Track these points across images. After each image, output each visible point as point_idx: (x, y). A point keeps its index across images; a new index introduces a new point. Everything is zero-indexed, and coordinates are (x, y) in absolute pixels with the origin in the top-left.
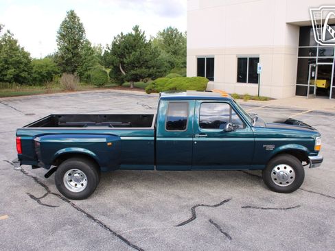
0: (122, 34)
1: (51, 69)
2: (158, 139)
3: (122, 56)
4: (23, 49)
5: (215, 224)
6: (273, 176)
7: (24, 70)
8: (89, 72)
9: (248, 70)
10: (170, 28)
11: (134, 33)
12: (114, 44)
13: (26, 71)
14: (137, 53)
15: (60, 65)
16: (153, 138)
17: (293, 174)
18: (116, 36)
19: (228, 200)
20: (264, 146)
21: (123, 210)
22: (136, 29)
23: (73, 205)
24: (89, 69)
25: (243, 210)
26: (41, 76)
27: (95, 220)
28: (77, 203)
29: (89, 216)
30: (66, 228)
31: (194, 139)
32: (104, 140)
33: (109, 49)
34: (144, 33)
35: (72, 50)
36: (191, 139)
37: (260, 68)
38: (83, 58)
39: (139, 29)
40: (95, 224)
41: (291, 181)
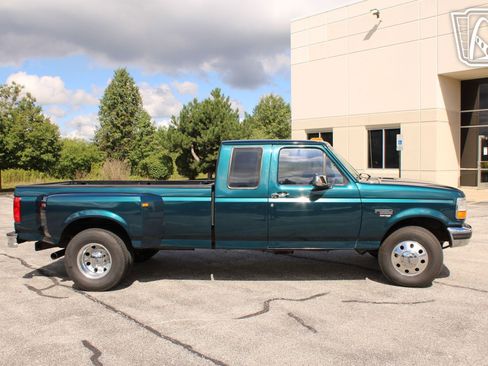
0: (195, 101)
1: (90, 155)
2: (217, 200)
3: (195, 133)
4: (48, 120)
5: (296, 318)
6: (394, 261)
7: (47, 151)
8: (146, 160)
9: (384, 146)
10: (271, 97)
11: (212, 98)
12: (183, 117)
13: (50, 152)
14: (217, 129)
15: (103, 149)
16: (209, 199)
17: (425, 256)
18: (187, 104)
19: (323, 294)
20: (377, 211)
21: (161, 302)
22: (216, 94)
23: (89, 296)
24: (146, 156)
25: (343, 304)
26: (74, 164)
27: (116, 311)
28: (94, 294)
29: (108, 307)
30: (71, 318)
31: (271, 200)
32: (138, 199)
33: (175, 123)
34: (228, 100)
35: (122, 127)
36: (265, 200)
37: (401, 142)
38: (138, 138)
39: (221, 94)
40: (114, 315)
41: (423, 267)
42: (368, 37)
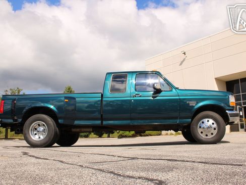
2: (104, 99)
16: (100, 99)
20: (188, 102)
31: (132, 98)
41: (215, 132)
42: (181, 64)
